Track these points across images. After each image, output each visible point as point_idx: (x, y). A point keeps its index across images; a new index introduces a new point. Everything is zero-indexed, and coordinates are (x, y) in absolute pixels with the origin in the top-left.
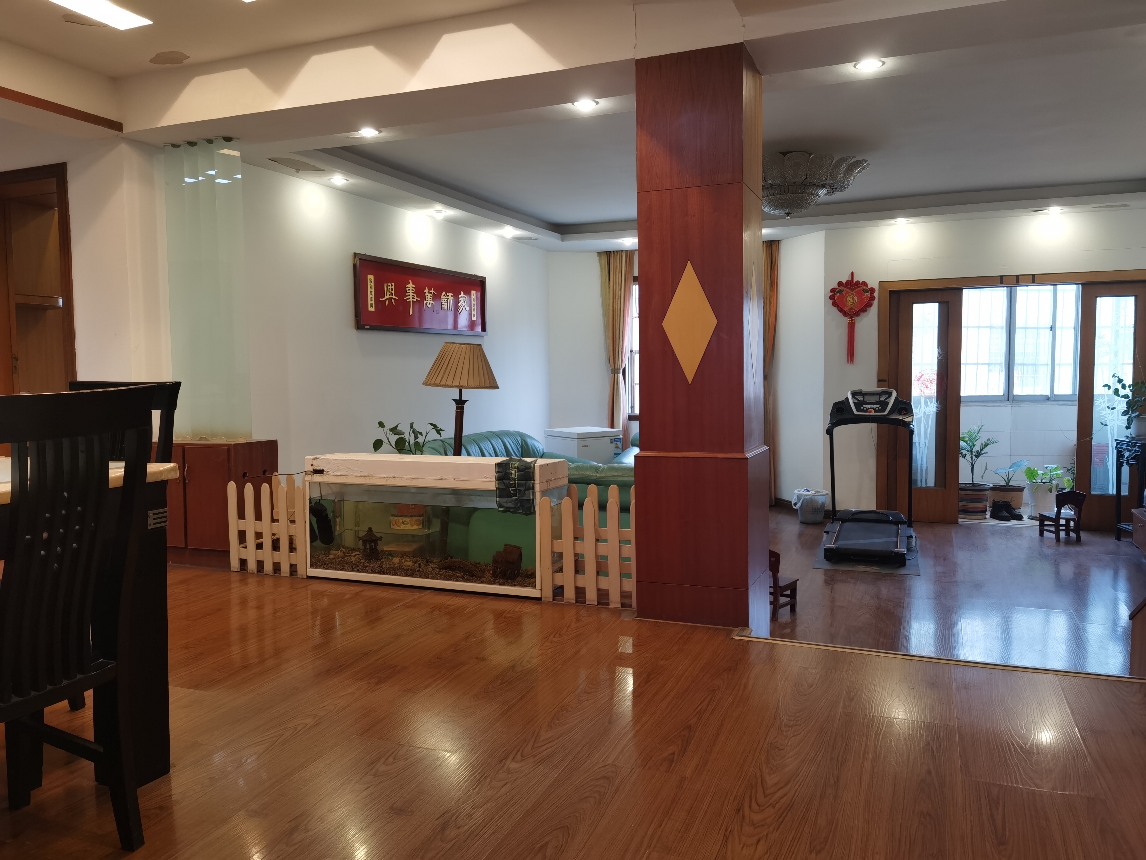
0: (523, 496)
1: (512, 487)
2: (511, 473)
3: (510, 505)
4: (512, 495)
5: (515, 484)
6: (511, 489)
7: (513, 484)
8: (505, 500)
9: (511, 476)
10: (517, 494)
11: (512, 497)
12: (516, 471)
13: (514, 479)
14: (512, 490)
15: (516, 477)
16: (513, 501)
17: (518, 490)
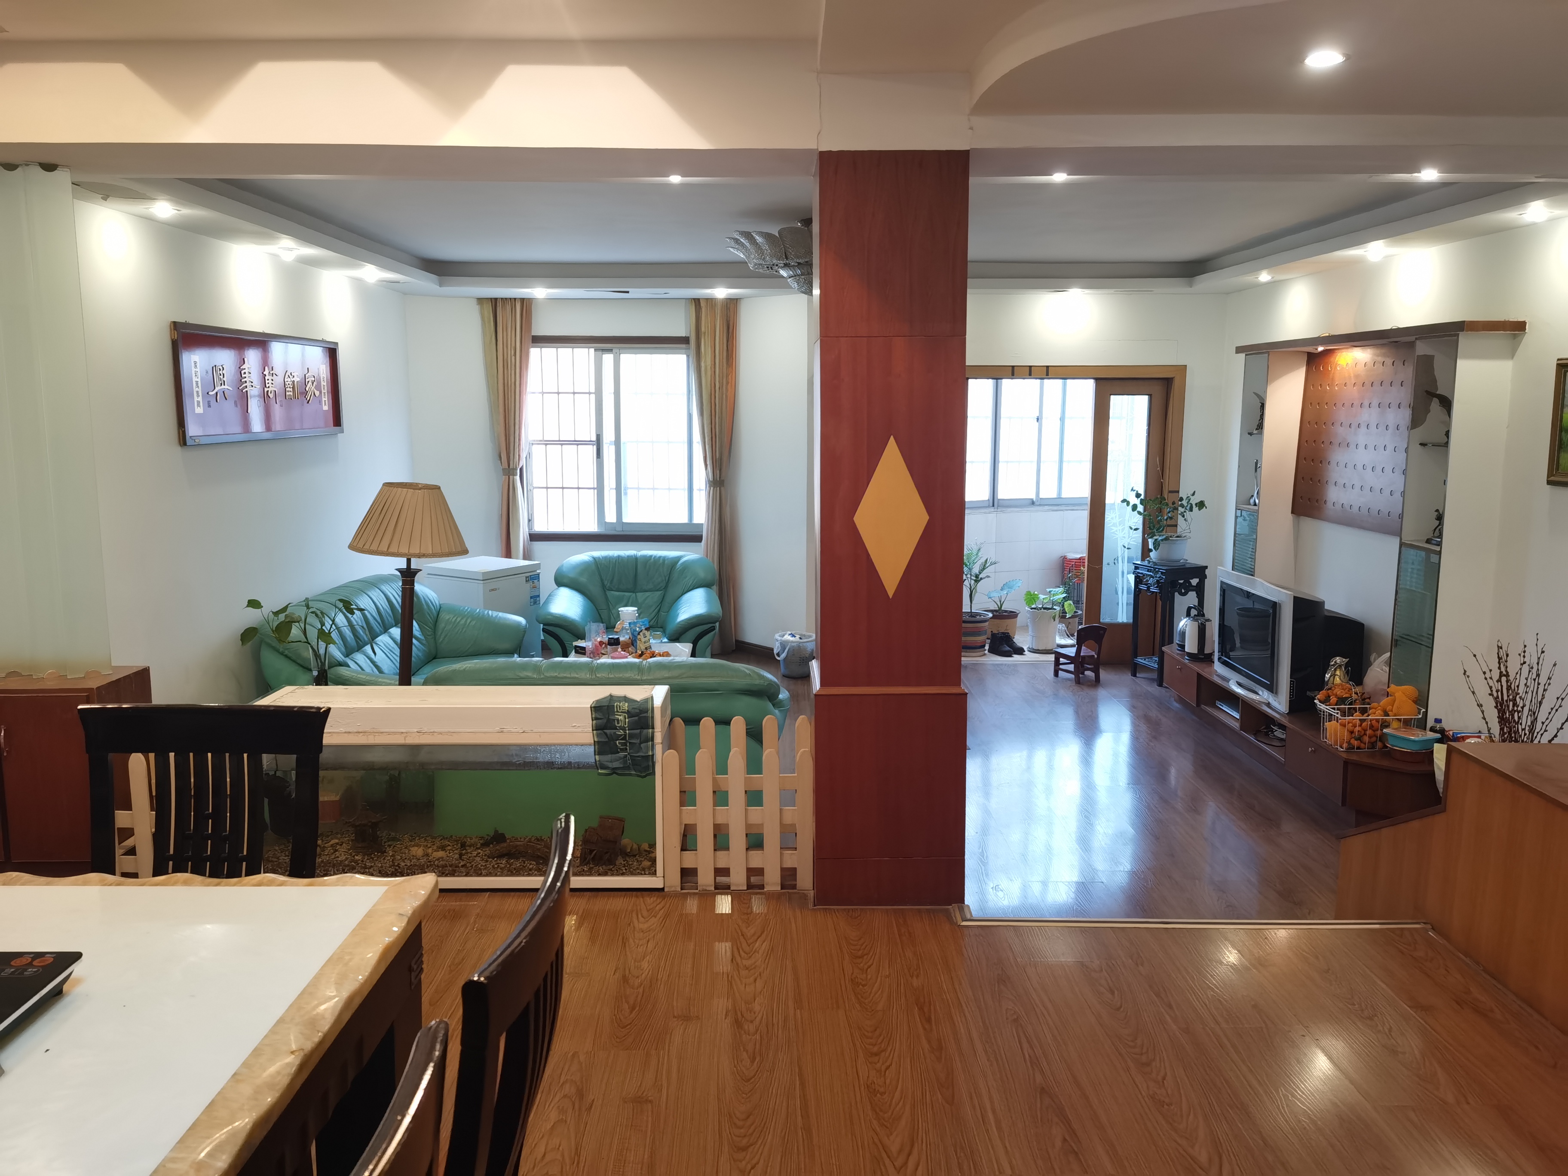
0: (638, 752)
1: (621, 740)
2: (618, 720)
3: (616, 765)
4: (619, 750)
5: (625, 735)
6: (617, 742)
7: (622, 735)
8: (609, 757)
9: (618, 723)
10: (628, 748)
11: (619, 752)
12: (625, 716)
13: (624, 729)
14: (619, 743)
15: (626, 726)
16: (620, 758)
17: (630, 743)
